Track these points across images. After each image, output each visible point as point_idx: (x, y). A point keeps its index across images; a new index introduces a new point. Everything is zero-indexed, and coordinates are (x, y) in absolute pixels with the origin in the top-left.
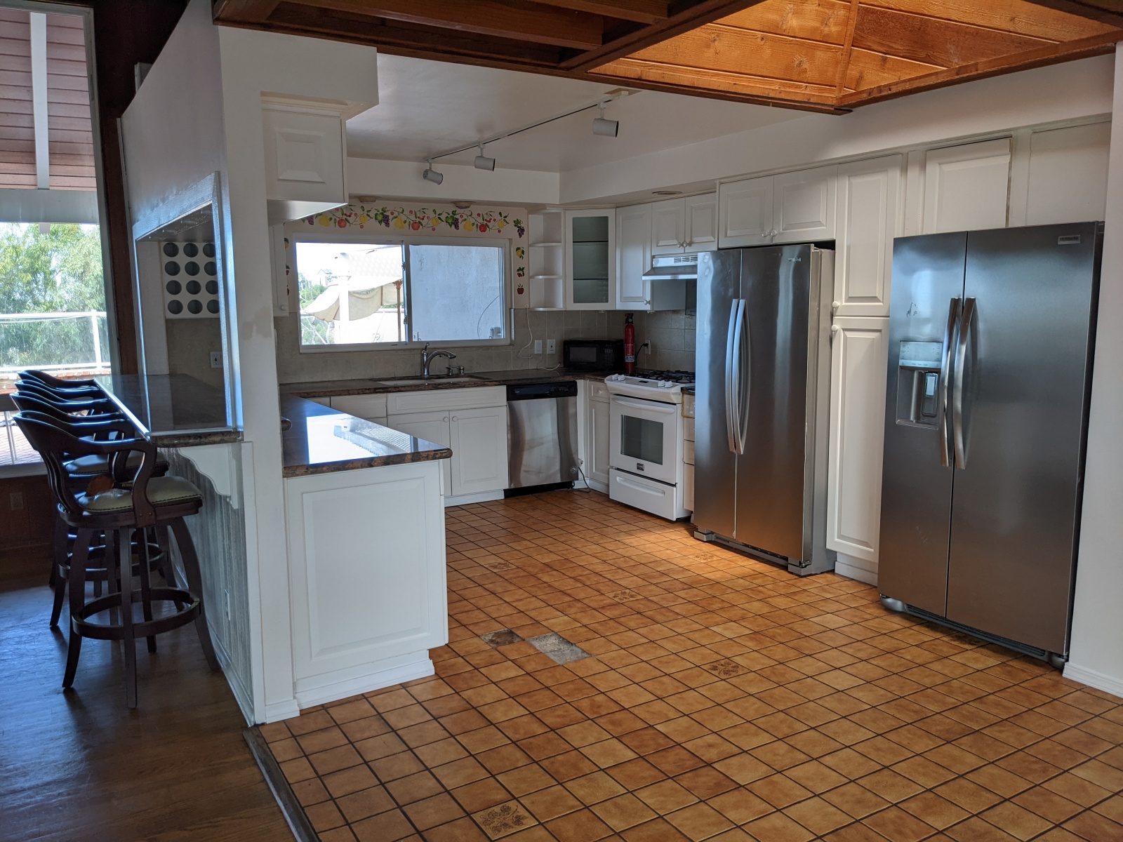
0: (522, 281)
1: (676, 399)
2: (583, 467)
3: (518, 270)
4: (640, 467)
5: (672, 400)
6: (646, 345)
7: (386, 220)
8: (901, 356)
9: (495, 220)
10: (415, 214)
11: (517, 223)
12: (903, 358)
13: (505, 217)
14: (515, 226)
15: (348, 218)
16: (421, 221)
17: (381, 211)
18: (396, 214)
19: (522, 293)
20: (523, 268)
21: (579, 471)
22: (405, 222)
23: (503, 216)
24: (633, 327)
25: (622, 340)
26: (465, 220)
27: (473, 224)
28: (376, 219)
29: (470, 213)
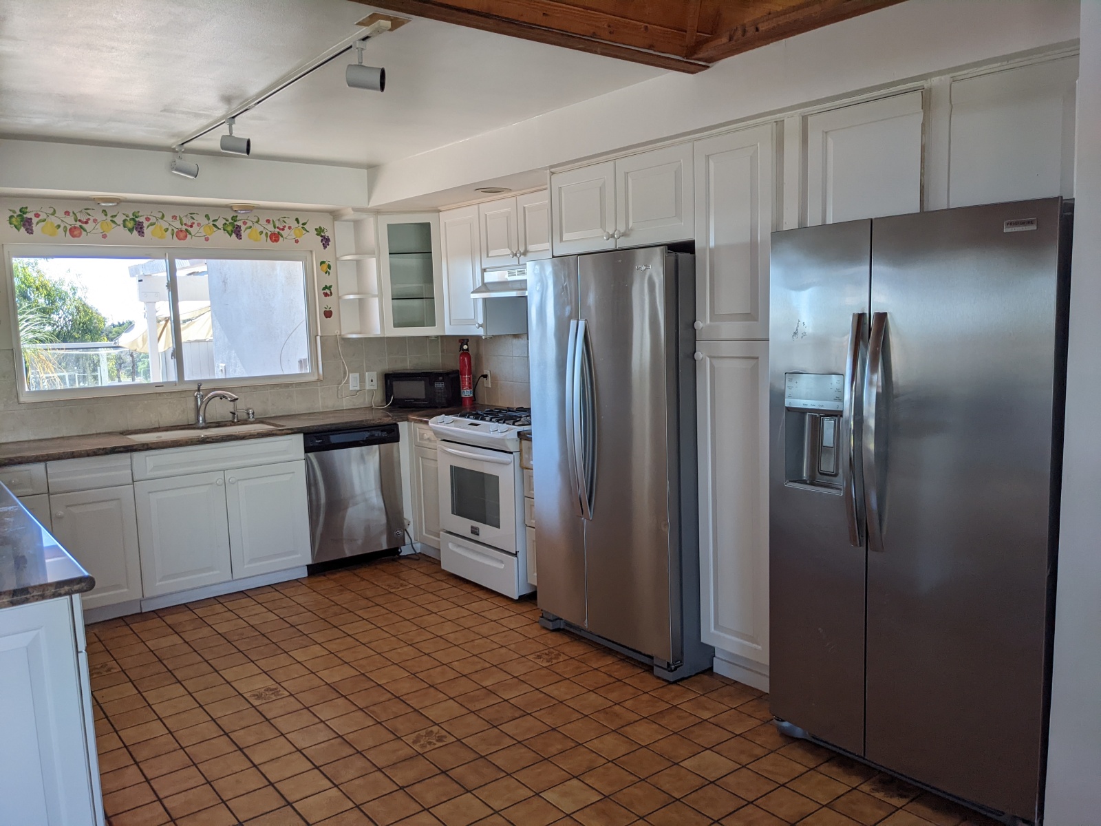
0: (330, 302)
1: (513, 446)
2: (410, 529)
3: (324, 289)
4: (475, 531)
5: (508, 448)
6: (486, 376)
7: (139, 228)
8: (787, 394)
9: (290, 228)
10: (181, 219)
11: (319, 231)
12: (789, 397)
13: (304, 224)
14: (317, 235)
15: (84, 225)
16: (189, 229)
17: (131, 217)
18: (153, 220)
19: (330, 317)
20: (331, 287)
21: (406, 534)
22: (167, 230)
23: (301, 223)
24: (469, 354)
25: (457, 372)
26: (250, 227)
27: (261, 233)
28: (124, 227)
29: (256, 219)
